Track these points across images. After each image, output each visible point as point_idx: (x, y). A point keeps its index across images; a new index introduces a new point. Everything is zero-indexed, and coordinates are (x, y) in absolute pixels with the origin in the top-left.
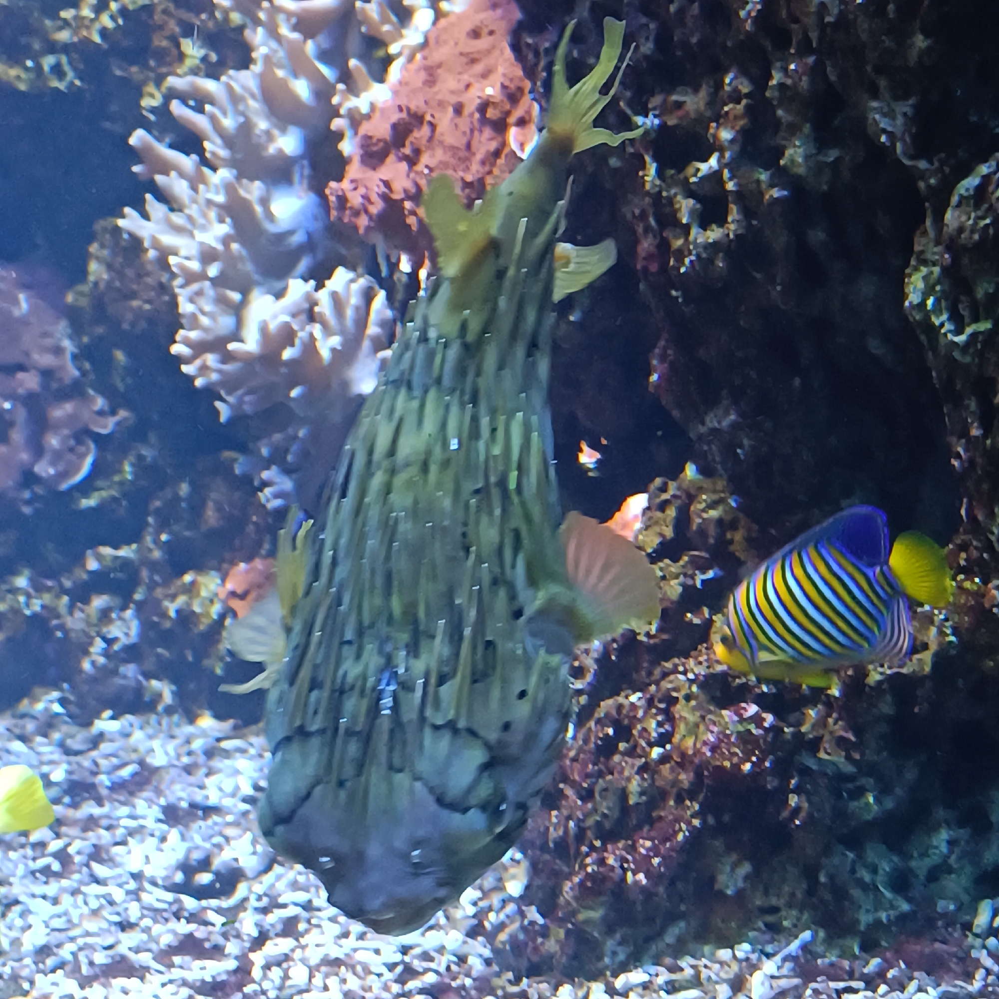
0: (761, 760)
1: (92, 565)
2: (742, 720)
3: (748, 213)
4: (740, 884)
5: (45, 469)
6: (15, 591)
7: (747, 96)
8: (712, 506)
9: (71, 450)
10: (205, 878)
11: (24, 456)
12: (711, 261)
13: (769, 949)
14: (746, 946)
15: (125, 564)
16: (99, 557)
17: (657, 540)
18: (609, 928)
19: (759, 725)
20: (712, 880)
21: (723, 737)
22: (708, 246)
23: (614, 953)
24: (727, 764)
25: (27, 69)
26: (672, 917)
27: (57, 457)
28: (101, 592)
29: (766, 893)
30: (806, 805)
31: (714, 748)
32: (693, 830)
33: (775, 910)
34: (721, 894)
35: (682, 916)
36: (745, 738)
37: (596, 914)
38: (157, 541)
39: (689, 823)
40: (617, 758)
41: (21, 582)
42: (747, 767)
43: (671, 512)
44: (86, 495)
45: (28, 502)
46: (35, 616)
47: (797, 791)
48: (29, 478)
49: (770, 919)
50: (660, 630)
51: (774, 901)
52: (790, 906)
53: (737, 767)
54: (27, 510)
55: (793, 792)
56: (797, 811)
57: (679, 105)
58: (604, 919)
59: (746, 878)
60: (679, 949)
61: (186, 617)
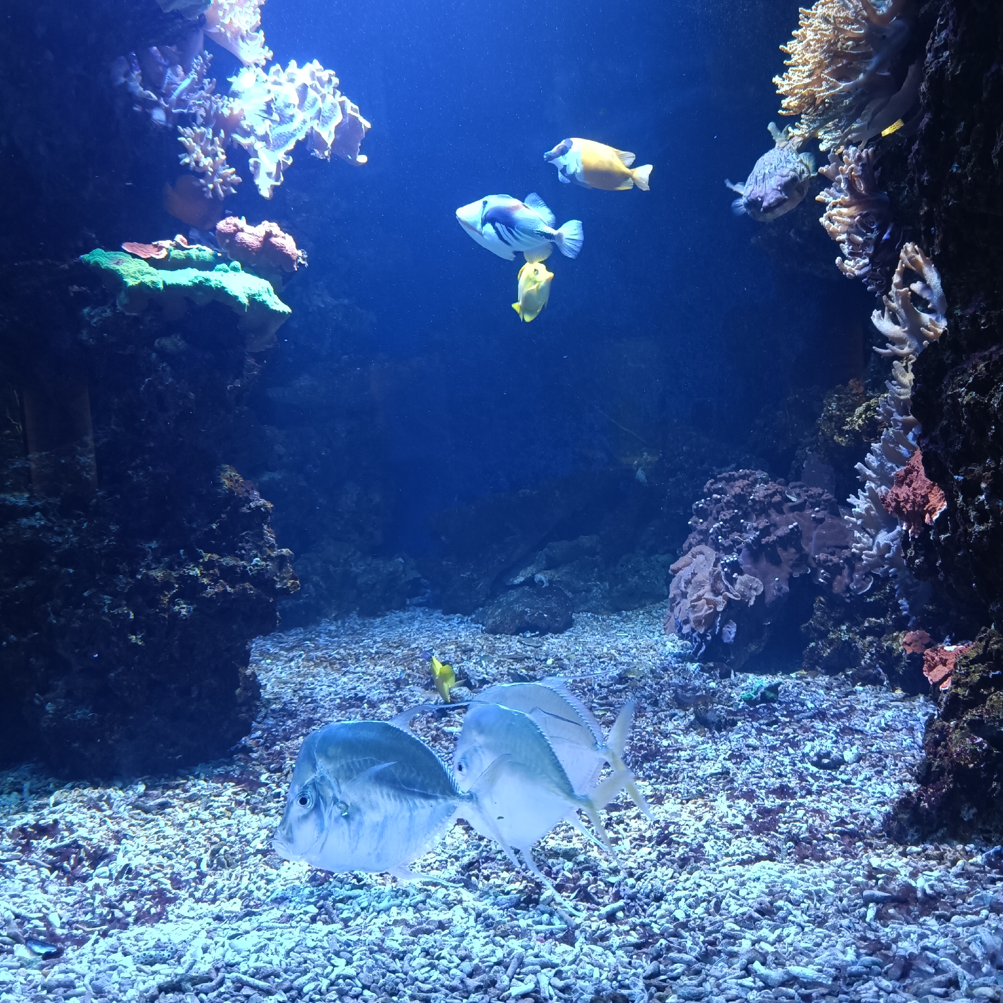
0: (979, 764)
1: (866, 624)
2: (973, 744)
3: (995, 518)
4: (971, 817)
5: (853, 586)
6: (841, 631)
7: (993, 469)
8: (996, 643)
9: (864, 580)
10: (826, 761)
11: (847, 581)
12: (981, 538)
13: (984, 849)
14: (972, 846)
15: (879, 625)
16: (869, 622)
17: (975, 655)
18: (911, 825)
19: (981, 748)
20: (959, 812)
21: (964, 751)
22: (979, 532)
23: (913, 835)
24: (962, 763)
25: (846, 438)
26: (941, 826)
27: (858, 581)
28: (870, 635)
29: (984, 823)
30: (999, 788)
31: (958, 755)
32: (949, 789)
33: (989, 832)
34: (962, 819)
35: (945, 825)
36: (974, 752)
37: (905, 817)
38: (891, 617)
39: (948, 785)
40: (939, 748)
41: (844, 628)
42: (972, 765)
43: (984, 643)
44: (870, 597)
45: (848, 598)
46: (846, 641)
47: (997, 780)
48: (848, 589)
49: (986, 835)
50: (969, 694)
51: (988, 827)
52: (996, 831)
53: (966, 765)
54: (848, 601)
55: (995, 780)
56: (995, 789)
57: (973, 471)
58: (909, 819)
59: (974, 815)
60: (942, 841)
61: (890, 650)
